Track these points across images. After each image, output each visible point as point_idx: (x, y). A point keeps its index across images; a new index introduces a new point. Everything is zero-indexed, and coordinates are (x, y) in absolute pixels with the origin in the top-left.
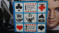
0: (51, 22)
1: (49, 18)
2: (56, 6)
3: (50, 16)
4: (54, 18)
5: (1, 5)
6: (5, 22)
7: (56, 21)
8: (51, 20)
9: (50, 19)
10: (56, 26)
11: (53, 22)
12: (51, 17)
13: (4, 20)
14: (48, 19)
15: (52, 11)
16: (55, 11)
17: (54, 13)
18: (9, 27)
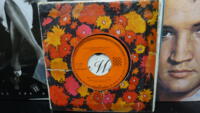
0: (177, 74)
3: (174, 52)
4: (189, 60)
6: (20, 73)
7: (194, 71)
8: (178, 67)
9: (175, 63)
11: (184, 74)
13: (18, 66)
18: (36, 89)
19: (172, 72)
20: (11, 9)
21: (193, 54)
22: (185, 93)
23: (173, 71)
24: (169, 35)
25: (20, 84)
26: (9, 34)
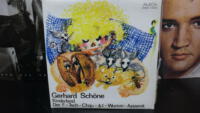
0: (180, 57)
1: (173, 46)
3: (176, 39)
5: (32, 13)
6: (41, 58)
8: (179, 52)
9: (177, 48)
10: (189, 68)
12: (180, 44)
13: (40, 52)
14: (172, 50)
20: (37, 5)
22: (184, 72)
23: (176, 55)
24: (172, 27)
26: (34, 26)
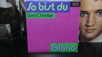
0: (89, 31)
1: (86, 25)
2: (97, 8)
3: (88, 22)
4: (94, 25)
6: (23, 29)
8: (89, 28)
9: (88, 26)
11: (92, 31)
12: (90, 24)
13: (22, 26)
15: (92, 15)
16: (96, 15)
17: (94, 17)
19: (87, 30)
20: (22, 3)
21: (95, 23)
22: (91, 39)
24: (86, 15)
25: (23, 34)
26: (20, 13)
